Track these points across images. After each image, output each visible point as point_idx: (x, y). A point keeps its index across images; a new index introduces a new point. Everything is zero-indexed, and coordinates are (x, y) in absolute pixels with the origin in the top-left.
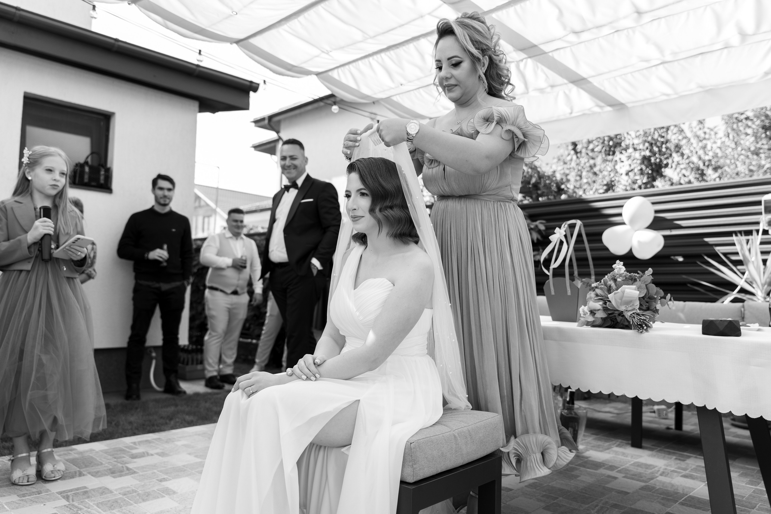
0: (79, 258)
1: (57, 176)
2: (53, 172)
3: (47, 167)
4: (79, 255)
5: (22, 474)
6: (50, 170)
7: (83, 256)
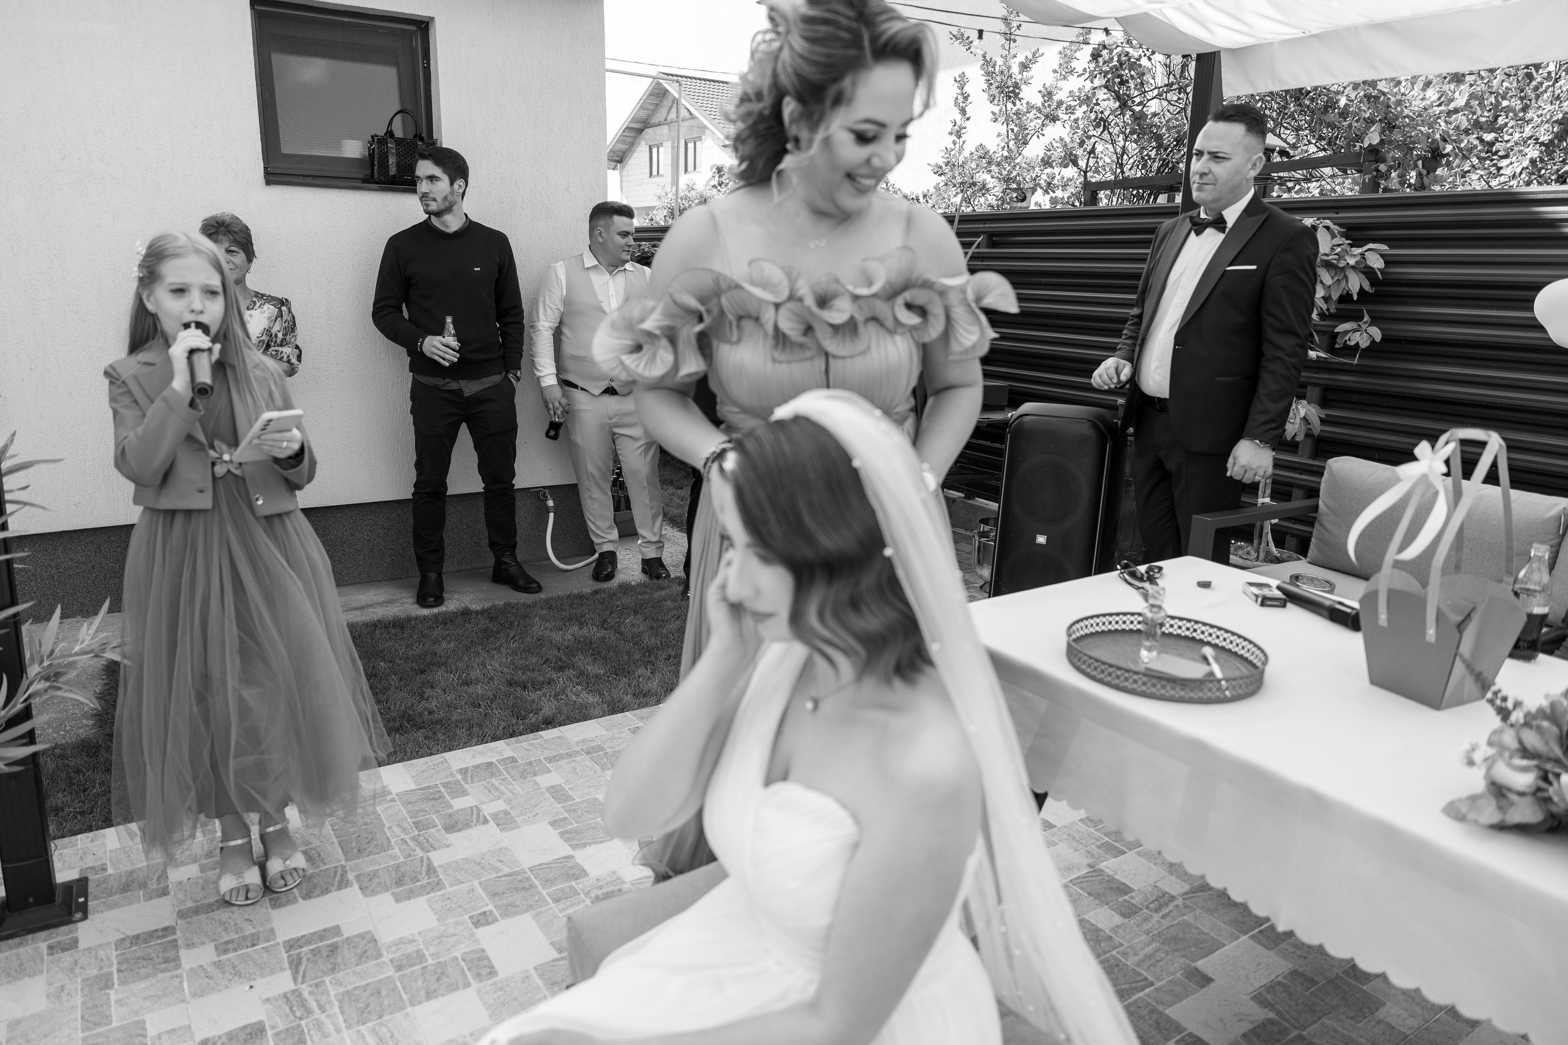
0: (289, 453)
1: (196, 299)
2: (187, 294)
3: (172, 284)
4: (285, 448)
5: (236, 882)
6: (180, 291)
7: (296, 446)
